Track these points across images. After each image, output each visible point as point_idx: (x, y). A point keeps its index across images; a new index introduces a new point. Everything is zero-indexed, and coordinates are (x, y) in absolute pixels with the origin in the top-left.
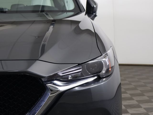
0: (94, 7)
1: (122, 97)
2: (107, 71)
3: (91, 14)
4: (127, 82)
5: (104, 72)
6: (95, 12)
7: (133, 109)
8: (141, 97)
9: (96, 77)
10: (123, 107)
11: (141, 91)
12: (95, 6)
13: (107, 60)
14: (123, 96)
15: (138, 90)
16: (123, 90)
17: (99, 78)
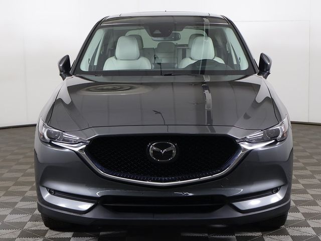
0: (267, 64)
1: (294, 166)
2: (283, 136)
3: (264, 71)
4: (301, 148)
5: (280, 136)
6: (269, 70)
7: (305, 180)
8: (317, 167)
9: (274, 141)
10: (294, 177)
11: (317, 160)
12: (269, 64)
13: (283, 128)
14: (295, 164)
15: (314, 158)
16: (294, 158)
17: (276, 142)
